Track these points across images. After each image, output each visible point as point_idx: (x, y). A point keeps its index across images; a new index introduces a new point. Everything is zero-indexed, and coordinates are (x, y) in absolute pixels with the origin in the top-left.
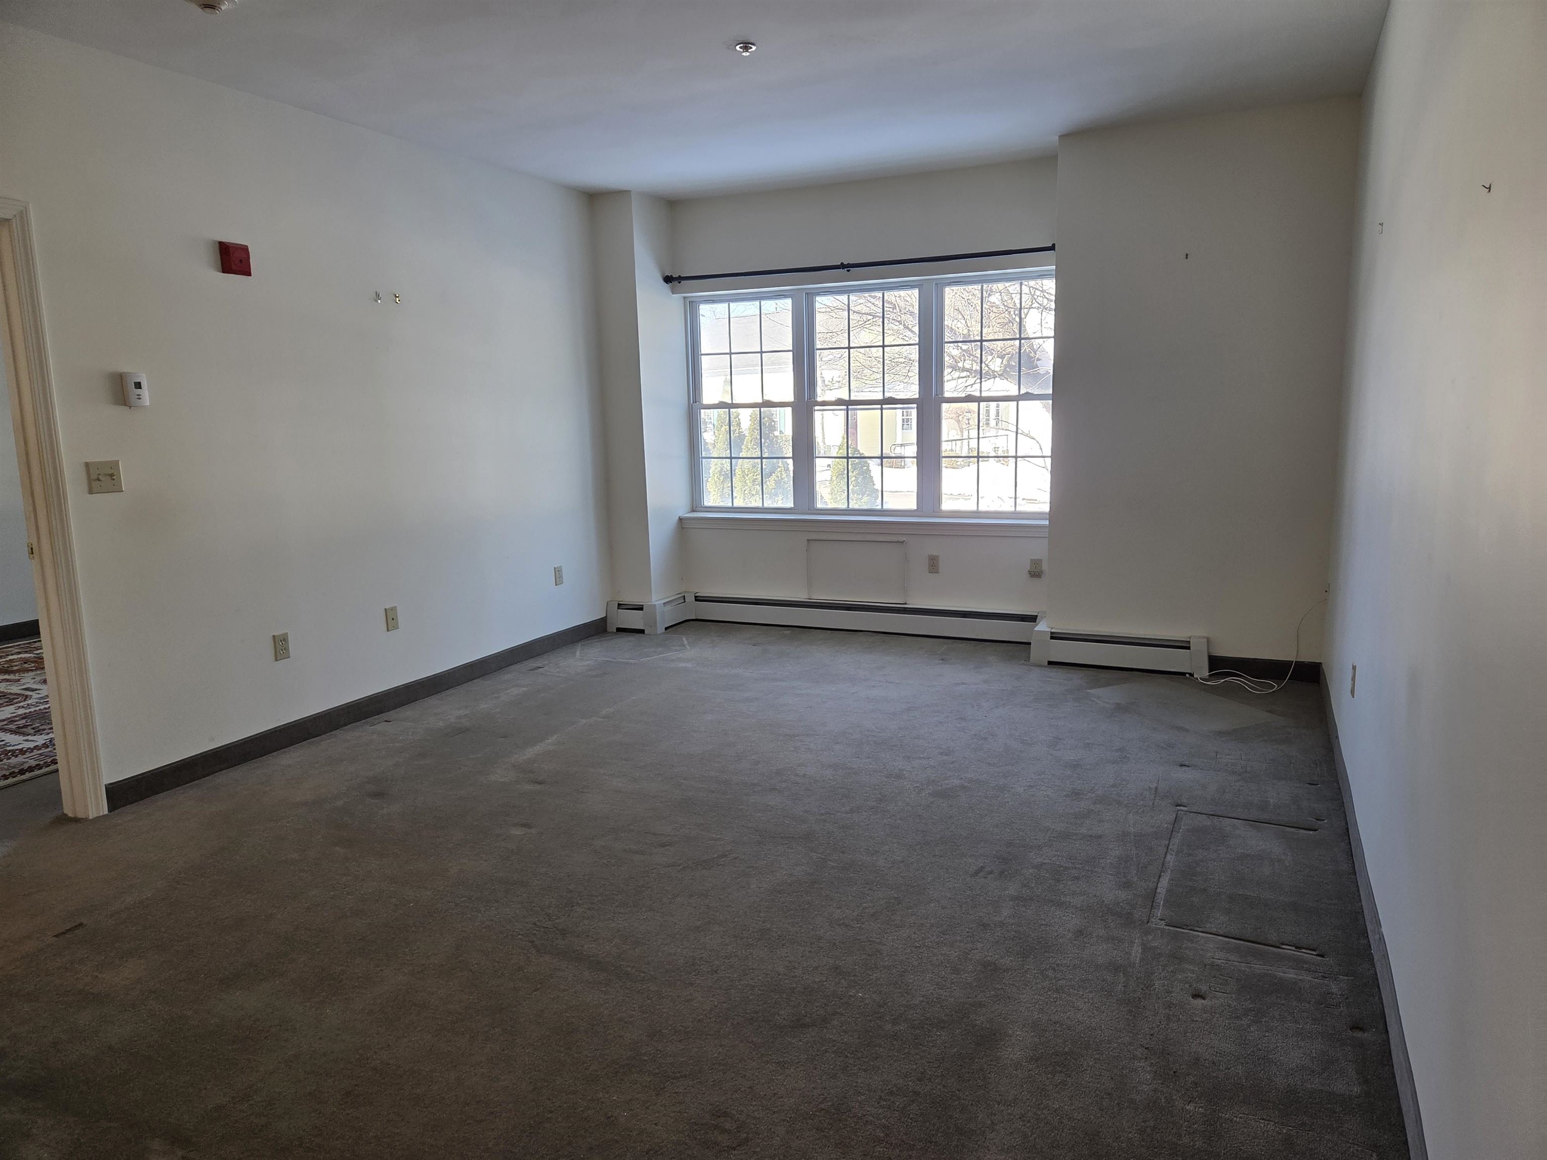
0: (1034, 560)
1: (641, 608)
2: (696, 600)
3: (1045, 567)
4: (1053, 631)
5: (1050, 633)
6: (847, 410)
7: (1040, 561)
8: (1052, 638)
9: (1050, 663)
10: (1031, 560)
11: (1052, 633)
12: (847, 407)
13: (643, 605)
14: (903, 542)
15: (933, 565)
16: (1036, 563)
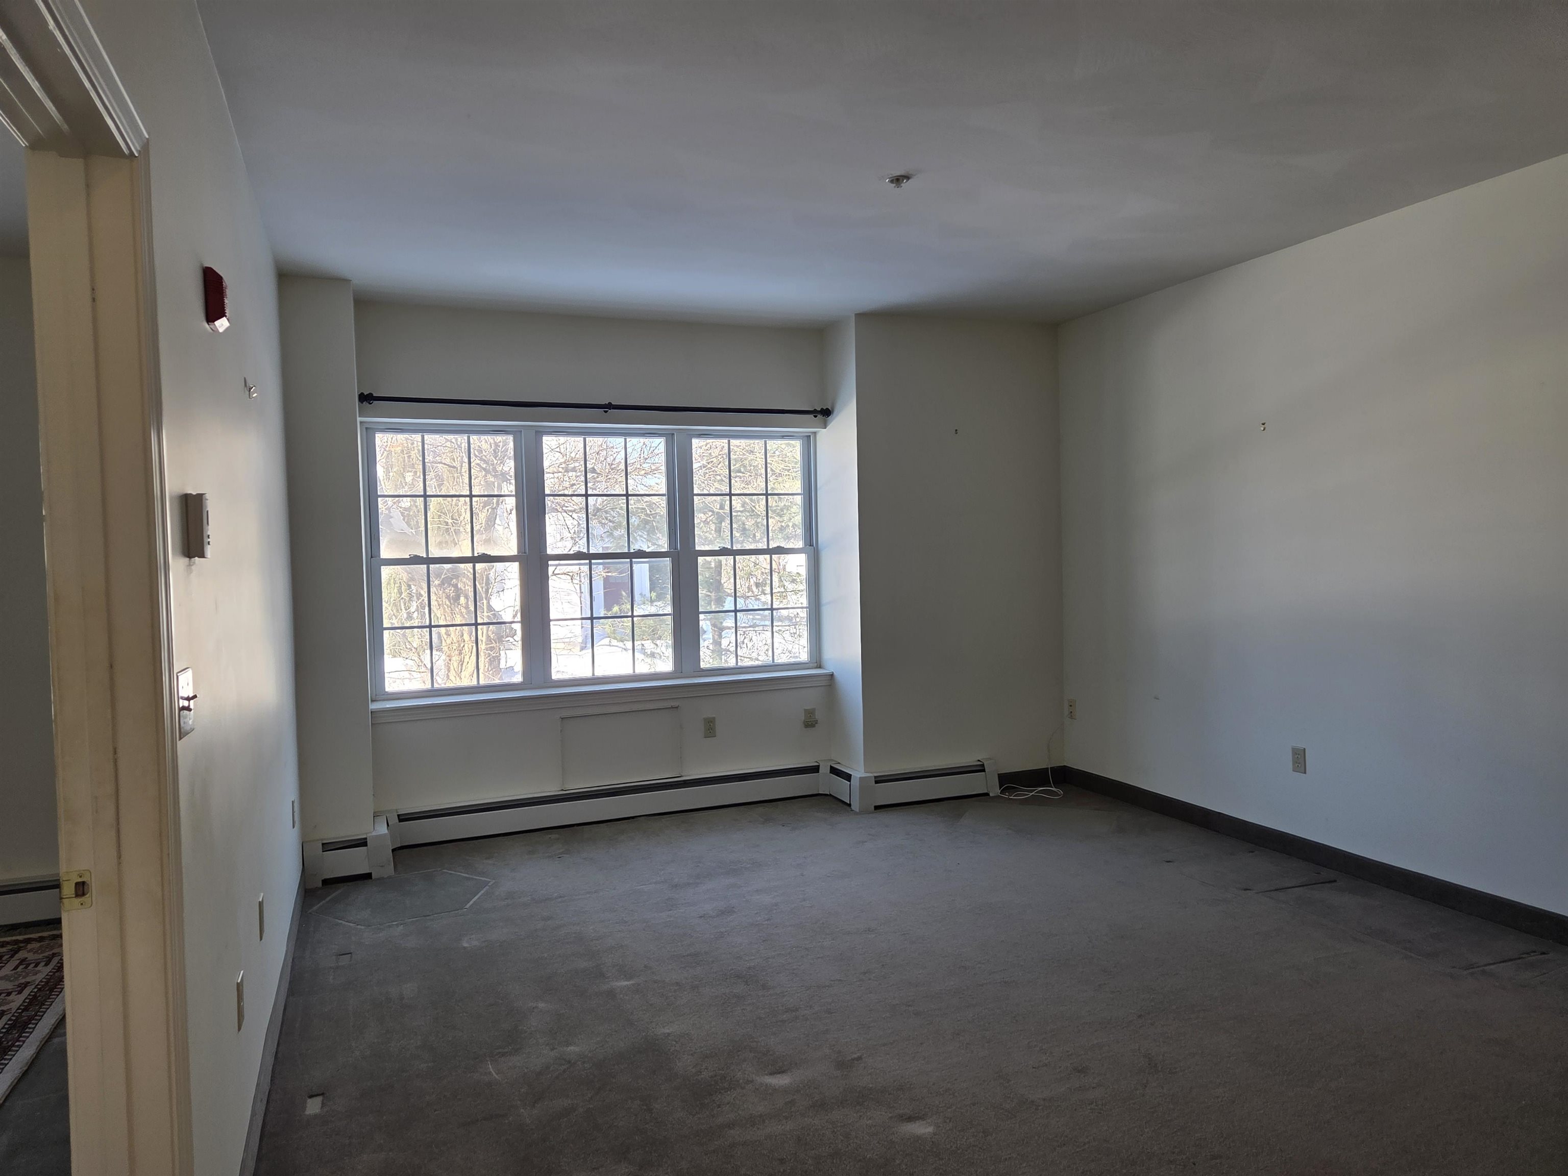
0: (807, 709)
1: (363, 843)
2: (401, 820)
3: (818, 716)
4: (876, 775)
5: (874, 778)
6: (590, 565)
7: (814, 710)
8: (877, 782)
9: (877, 808)
10: (805, 710)
11: (875, 777)
12: (590, 562)
13: (366, 839)
14: (677, 707)
15: (710, 728)
16: (810, 713)
